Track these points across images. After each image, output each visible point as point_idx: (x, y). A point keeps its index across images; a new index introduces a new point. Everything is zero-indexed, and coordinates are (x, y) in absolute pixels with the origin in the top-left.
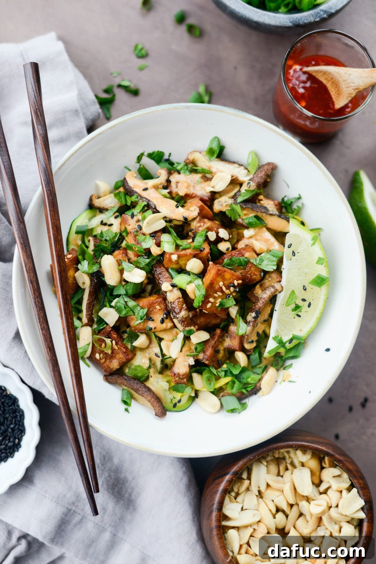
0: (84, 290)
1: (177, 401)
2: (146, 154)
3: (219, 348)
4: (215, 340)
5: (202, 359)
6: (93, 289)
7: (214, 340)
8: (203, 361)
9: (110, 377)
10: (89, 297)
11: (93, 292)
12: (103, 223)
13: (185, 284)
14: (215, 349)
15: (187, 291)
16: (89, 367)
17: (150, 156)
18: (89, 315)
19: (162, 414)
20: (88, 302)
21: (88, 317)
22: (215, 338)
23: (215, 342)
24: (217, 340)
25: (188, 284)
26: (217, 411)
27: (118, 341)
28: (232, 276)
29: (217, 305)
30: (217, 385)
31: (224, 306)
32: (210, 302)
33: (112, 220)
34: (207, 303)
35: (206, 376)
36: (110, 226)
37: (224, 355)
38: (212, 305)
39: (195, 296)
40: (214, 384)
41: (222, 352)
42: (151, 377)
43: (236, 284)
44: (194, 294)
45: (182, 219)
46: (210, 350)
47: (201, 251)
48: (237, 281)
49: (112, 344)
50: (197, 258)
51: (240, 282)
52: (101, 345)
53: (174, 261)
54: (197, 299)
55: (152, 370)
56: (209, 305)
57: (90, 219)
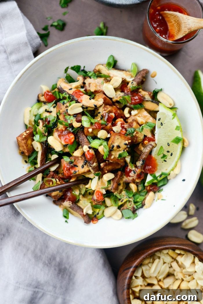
0: (37, 152)
1: (96, 214)
2: (70, 67)
3: (120, 182)
5: (110, 190)
6: (43, 151)
10: (41, 156)
11: (44, 153)
12: (46, 111)
13: (98, 146)
14: (118, 183)
17: (73, 68)
19: (88, 222)
20: (41, 159)
22: (118, 177)
23: (118, 179)
26: (120, 218)
27: (60, 178)
28: (125, 138)
29: (118, 156)
30: (120, 203)
31: (121, 156)
32: (113, 155)
33: (52, 109)
34: (111, 156)
35: (113, 198)
36: (51, 112)
37: (123, 187)
38: (114, 157)
39: (104, 153)
40: (118, 203)
41: (122, 185)
42: (81, 200)
43: (127, 143)
44: (103, 151)
45: (93, 106)
46: (115, 184)
47: (106, 125)
48: (128, 141)
49: (57, 181)
50: (104, 130)
51: (130, 141)
52: (49, 184)
53: (90, 132)
54: (105, 153)
55: (81, 196)
56: (112, 157)
57: (39, 109)
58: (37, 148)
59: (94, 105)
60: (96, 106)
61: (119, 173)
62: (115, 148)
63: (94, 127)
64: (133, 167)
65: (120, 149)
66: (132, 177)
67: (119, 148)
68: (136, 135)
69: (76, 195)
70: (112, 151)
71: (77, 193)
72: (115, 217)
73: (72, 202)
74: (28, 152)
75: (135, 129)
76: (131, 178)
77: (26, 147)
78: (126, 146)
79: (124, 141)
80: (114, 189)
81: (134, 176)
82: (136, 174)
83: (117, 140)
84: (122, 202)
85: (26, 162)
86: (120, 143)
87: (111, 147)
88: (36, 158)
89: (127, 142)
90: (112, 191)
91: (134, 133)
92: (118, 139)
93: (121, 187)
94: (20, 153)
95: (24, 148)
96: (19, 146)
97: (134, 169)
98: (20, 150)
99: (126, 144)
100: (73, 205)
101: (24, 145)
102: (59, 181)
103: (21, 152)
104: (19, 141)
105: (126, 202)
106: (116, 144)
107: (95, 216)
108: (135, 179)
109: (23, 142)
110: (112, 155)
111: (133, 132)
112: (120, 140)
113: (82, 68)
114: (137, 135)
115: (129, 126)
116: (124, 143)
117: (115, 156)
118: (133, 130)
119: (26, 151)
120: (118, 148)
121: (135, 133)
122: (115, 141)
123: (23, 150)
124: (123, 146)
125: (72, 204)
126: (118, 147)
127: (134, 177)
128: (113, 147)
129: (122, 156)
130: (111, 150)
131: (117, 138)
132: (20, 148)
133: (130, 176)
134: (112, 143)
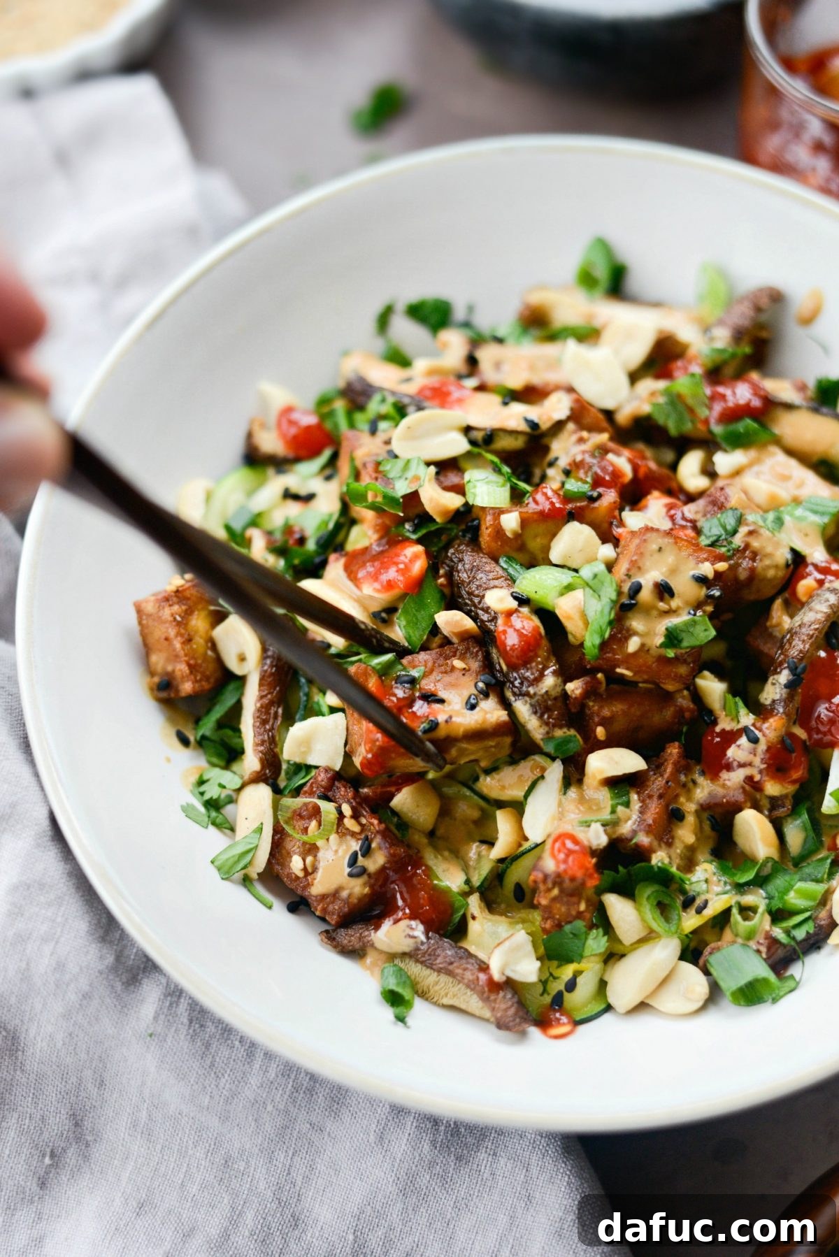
0: (242, 680)
1: (562, 987)
2: (401, 307)
3: (682, 804)
4: (666, 776)
5: (629, 836)
6: (272, 666)
7: (662, 775)
8: (634, 841)
9: (342, 931)
10: (260, 690)
11: (272, 674)
12: (289, 495)
13: (554, 593)
14: (667, 806)
15: (558, 612)
16: (270, 908)
17: (417, 312)
18: (263, 742)
19: (518, 1020)
20: (258, 705)
21: (261, 752)
22: (665, 771)
23: (667, 782)
24: (672, 774)
25: (562, 594)
26: (700, 1004)
27: (359, 804)
28: (695, 551)
29: (659, 640)
30: (691, 921)
31: (680, 641)
32: (635, 633)
33: (317, 485)
34: (627, 638)
35: (647, 892)
36: (309, 498)
37: (699, 832)
38: (643, 645)
39: (587, 624)
40: (680, 919)
41: (690, 819)
42: (474, 918)
43: (711, 575)
44: (584, 616)
45: (523, 427)
46: (654, 807)
47: (592, 500)
48: (713, 564)
49: (341, 816)
50: (581, 522)
51: (722, 566)
52: (305, 830)
53: (509, 534)
54: (594, 626)
55: (474, 902)
56: (633, 645)
57: (251, 493)
58: (242, 659)
59: (527, 421)
60: (534, 425)
61: (674, 750)
62: (646, 595)
63: (532, 507)
64: (743, 711)
65: (675, 603)
66: (741, 765)
67: (666, 596)
68: (747, 546)
69: (446, 892)
70: (630, 614)
71: (451, 879)
72: (669, 1002)
73: (422, 922)
74: (191, 672)
75: (741, 516)
76: (735, 778)
77: (183, 643)
78: (704, 591)
79: (691, 562)
80: (649, 830)
81: (750, 758)
82: (762, 746)
83: (657, 556)
84: (699, 911)
85: (185, 741)
86: (673, 571)
87: (626, 588)
88: (232, 719)
89: (707, 569)
90: (644, 839)
91: (735, 532)
92: (660, 549)
93: (686, 834)
94: (152, 689)
95: (174, 650)
96: (146, 648)
97: (747, 719)
98: (152, 673)
99: (701, 580)
100: (428, 938)
101: (172, 632)
102: (356, 816)
103: (156, 679)
104: (149, 616)
105: (723, 918)
106: (648, 579)
107: (558, 1000)
108: (757, 778)
109: (167, 613)
110: (630, 633)
111: (729, 528)
112: (670, 558)
113: (459, 314)
114: (755, 544)
115: (710, 508)
116: (692, 573)
117: (648, 642)
118: (730, 521)
119: (181, 668)
120: (661, 599)
121: (743, 530)
122: (647, 563)
123: (170, 668)
124: (685, 588)
125: (426, 933)
126: (664, 590)
127: (750, 764)
128: (637, 588)
129: (685, 644)
130: (626, 606)
131: (655, 547)
132: (154, 658)
133: (729, 767)
134: (629, 570)
